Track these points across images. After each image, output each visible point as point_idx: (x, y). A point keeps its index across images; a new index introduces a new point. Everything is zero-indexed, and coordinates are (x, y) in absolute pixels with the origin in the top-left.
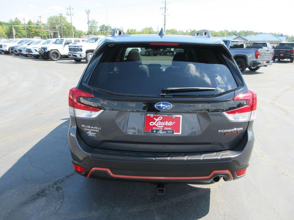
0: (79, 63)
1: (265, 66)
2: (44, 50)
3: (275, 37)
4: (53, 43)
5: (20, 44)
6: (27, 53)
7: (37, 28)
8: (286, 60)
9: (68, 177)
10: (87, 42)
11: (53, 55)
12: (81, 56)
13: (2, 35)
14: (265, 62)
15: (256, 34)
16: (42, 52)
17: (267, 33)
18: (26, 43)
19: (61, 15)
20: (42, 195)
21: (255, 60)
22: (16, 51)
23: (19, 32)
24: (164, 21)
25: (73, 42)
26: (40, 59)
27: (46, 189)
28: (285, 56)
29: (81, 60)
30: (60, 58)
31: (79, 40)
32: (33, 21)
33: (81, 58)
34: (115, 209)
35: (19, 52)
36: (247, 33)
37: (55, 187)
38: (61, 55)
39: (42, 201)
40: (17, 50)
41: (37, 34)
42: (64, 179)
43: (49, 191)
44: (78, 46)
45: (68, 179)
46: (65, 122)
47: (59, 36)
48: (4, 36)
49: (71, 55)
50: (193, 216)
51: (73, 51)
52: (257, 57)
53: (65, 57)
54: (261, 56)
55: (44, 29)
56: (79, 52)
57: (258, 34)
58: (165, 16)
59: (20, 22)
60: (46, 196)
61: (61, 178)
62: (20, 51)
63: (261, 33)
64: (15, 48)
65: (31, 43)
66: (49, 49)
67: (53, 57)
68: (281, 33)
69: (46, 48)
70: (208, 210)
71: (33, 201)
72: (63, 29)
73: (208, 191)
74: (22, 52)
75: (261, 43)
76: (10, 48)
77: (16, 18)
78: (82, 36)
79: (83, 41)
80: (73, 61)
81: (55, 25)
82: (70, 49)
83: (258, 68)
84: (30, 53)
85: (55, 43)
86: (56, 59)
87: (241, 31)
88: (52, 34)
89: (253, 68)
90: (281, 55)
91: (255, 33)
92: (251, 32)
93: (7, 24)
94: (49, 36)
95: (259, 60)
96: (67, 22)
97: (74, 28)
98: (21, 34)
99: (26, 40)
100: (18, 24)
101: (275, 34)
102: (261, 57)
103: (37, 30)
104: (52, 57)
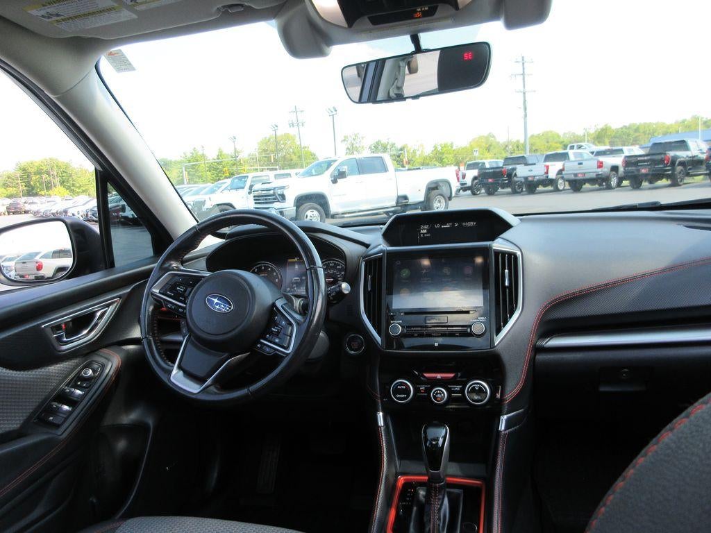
7: (234, 164)
12: (282, 213)
24: (522, 107)
44: (275, 189)
51: (263, 203)
55: (249, 164)
58: (524, 93)
69: (203, 203)
82: (257, 199)
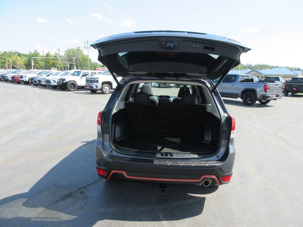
0: (95, 94)
1: (275, 99)
2: (63, 81)
3: (290, 71)
4: (71, 75)
5: (39, 75)
6: (46, 83)
7: (54, 60)
8: (299, 94)
9: (89, 185)
10: (103, 74)
11: (70, 86)
12: (97, 87)
13: (20, 66)
14: (274, 96)
15: (272, 68)
16: (61, 83)
17: (283, 67)
18: (46, 74)
19: (79, 48)
20: (70, 197)
21: (264, 93)
22: (35, 82)
23: (37, 63)
25: (90, 74)
26: (58, 89)
27: (72, 192)
28: (298, 90)
29: (96, 91)
30: (77, 89)
31: (96, 72)
32: (51, 54)
33: (97, 89)
34: (127, 208)
35: (38, 82)
36: (262, 67)
37: (80, 191)
38: (78, 86)
39: (70, 200)
40: (37, 81)
41: (54, 65)
42: (86, 187)
43: (75, 194)
44: (95, 78)
45: (89, 186)
46: (85, 144)
47: (75, 68)
48: (22, 67)
49: (88, 86)
50: (189, 215)
51: (89, 82)
52: (266, 91)
53: (82, 88)
54: (270, 89)
55: (61, 60)
56: (95, 84)
57: (274, 67)
59: (39, 54)
60: (73, 197)
61: (84, 185)
62: (40, 81)
63: (277, 67)
64: (35, 78)
65: (50, 74)
66: (67, 80)
67: (71, 87)
68: (298, 67)
69: (65, 80)
70: (202, 211)
71: (63, 200)
72: (80, 61)
73: (204, 199)
74: (41, 83)
75: (273, 77)
76: (30, 79)
77: (36, 50)
78: (97, 68)
79: (99, 73)
80: (89, 91)
81: (72, 57)
82: (87, 81)
83: (268, 101)
84: (48, 84)
85: (73, 75)
86: (73, 90)
87: (256, 65)
88: (68, 66)
89: (263, 101)
90: (294, 89)
91: (270, 67)
92: (267, 66)
93: (25, 56)
94: (66, 67)
95: (268, 94)
96: (83, 54)
97: (90, 60)
98: (39, 65)
99: (46, 72)
100: (36, 56)
101: (292, 68)
102: (271, 91)
103: (55, 62)
104: (69, 87)
